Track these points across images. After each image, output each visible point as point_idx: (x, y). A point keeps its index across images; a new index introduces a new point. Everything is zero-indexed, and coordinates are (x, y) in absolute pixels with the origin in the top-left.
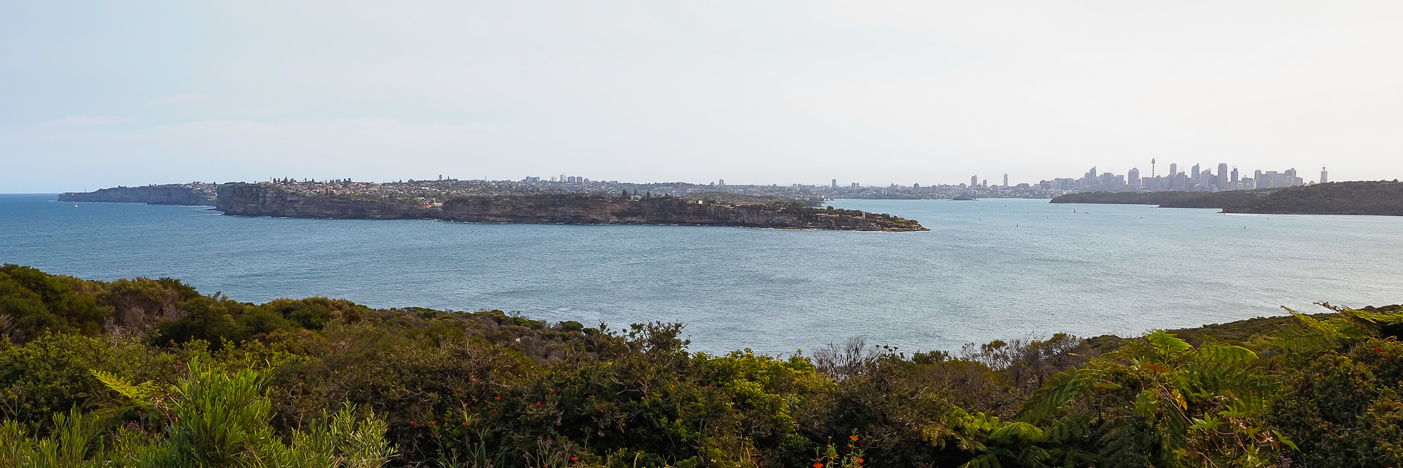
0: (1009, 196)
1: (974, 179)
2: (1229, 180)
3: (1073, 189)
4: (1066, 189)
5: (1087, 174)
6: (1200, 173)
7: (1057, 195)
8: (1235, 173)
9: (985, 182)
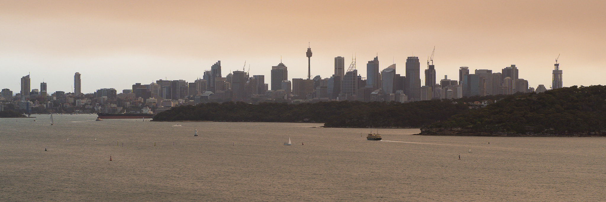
0: (84, 109)
1: (26, 81)
2: (423, 83)
3: (186, 97)
4: (175, 98)
5: (206, 74)
6: (380, 72)
7: (162, 108)
8: (431, 72)
9: (44, 86)
